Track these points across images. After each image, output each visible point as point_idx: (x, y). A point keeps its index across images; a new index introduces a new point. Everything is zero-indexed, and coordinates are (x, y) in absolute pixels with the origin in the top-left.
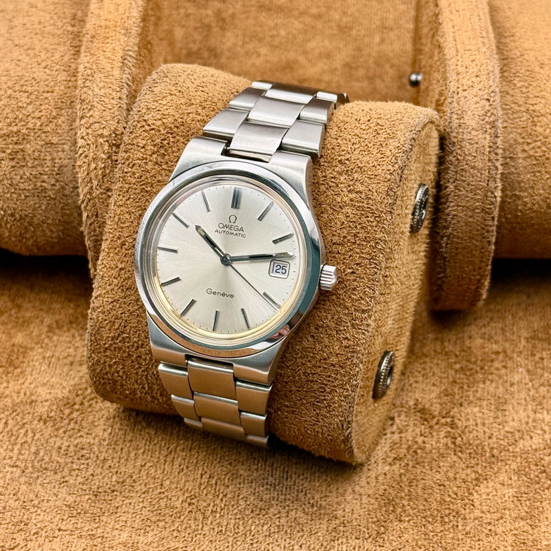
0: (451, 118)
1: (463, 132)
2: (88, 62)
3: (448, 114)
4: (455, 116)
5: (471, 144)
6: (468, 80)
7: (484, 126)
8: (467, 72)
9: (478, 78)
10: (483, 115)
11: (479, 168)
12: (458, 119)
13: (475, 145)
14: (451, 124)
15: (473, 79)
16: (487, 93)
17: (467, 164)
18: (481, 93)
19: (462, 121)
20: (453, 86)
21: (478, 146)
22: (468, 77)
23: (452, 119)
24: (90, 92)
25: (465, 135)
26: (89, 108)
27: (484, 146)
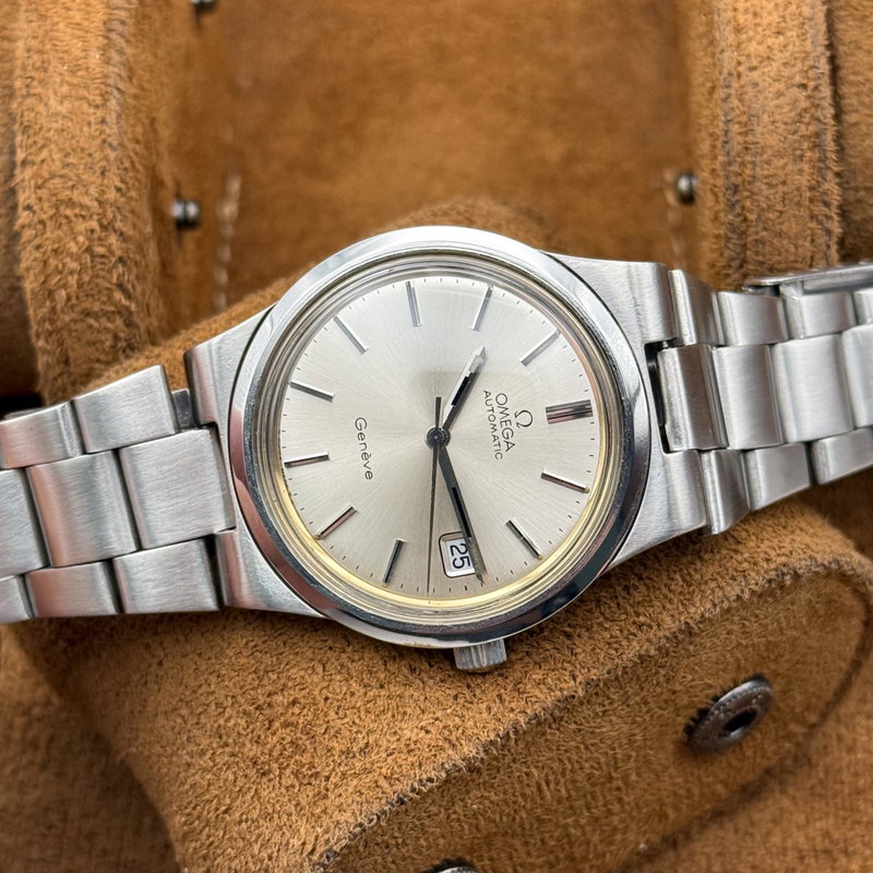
0: (726, 132)
1: (753, 163)
2: (35, 37)
3: (721, 125)
4: (735, 128)
5: (770, 185)
6: (760, 43)
7: (797, 145)
8: (757, 25)
9: (781, 37)
10: (794, 122)
11: (792, 234)
12: (740, 134)
13: (781, 188)
14: (727, 146)
15: (770, 41)
16: (801, 71)
17: (765, 229)
18: (786, 72)
19: (750, 138)
20: (728, 59)
21: (786, 189)
22: (758, 37)
23: (731, 135)
24: (41, 108)
25: (758, 169)
26: (41, 143)
27: (798, 189)
